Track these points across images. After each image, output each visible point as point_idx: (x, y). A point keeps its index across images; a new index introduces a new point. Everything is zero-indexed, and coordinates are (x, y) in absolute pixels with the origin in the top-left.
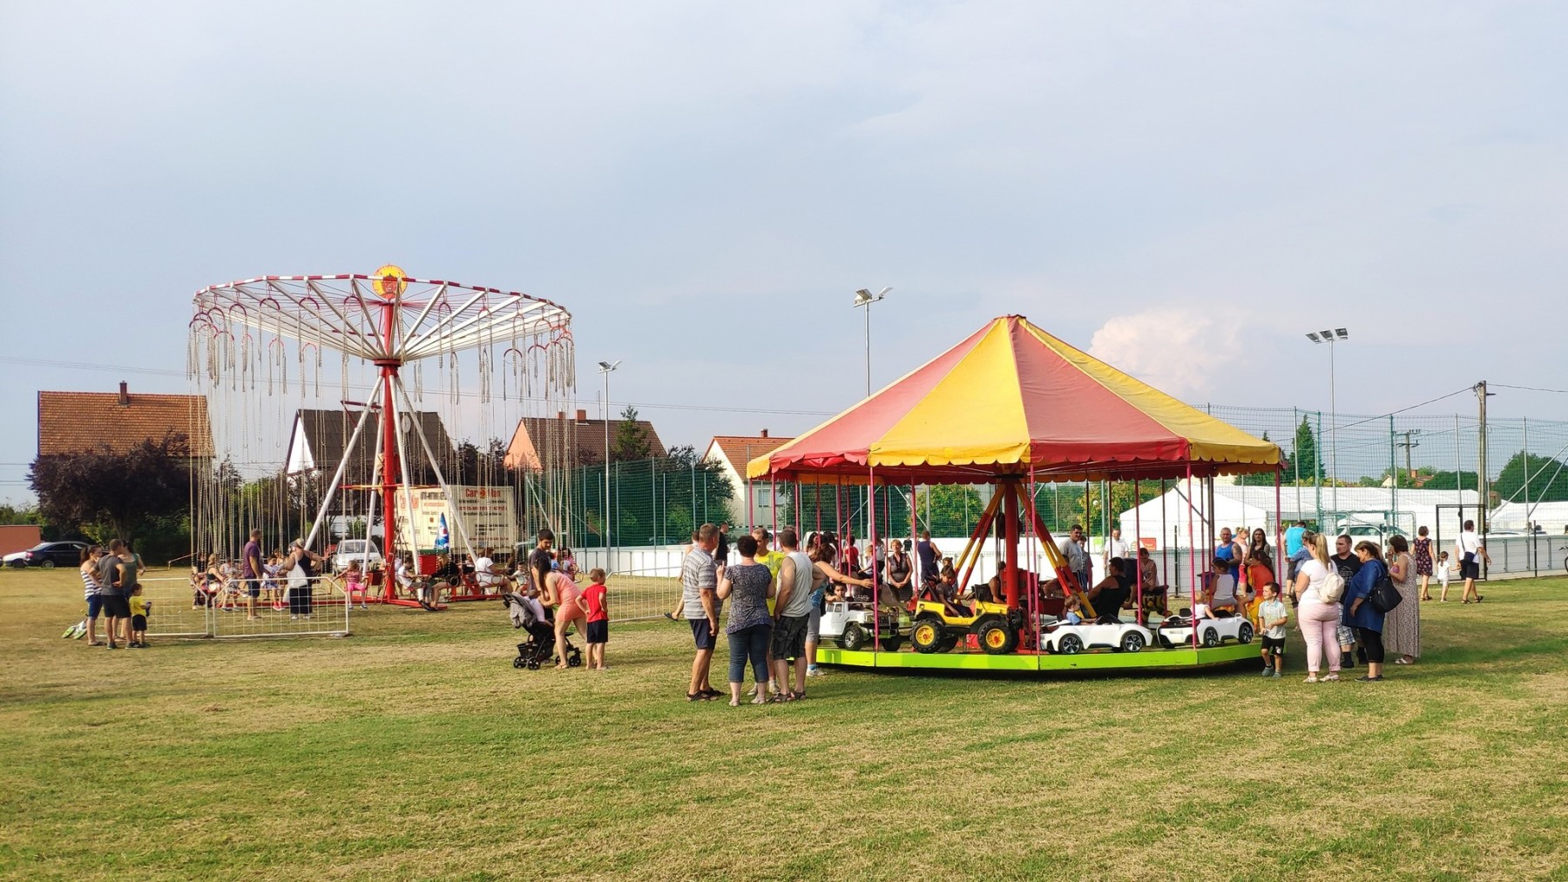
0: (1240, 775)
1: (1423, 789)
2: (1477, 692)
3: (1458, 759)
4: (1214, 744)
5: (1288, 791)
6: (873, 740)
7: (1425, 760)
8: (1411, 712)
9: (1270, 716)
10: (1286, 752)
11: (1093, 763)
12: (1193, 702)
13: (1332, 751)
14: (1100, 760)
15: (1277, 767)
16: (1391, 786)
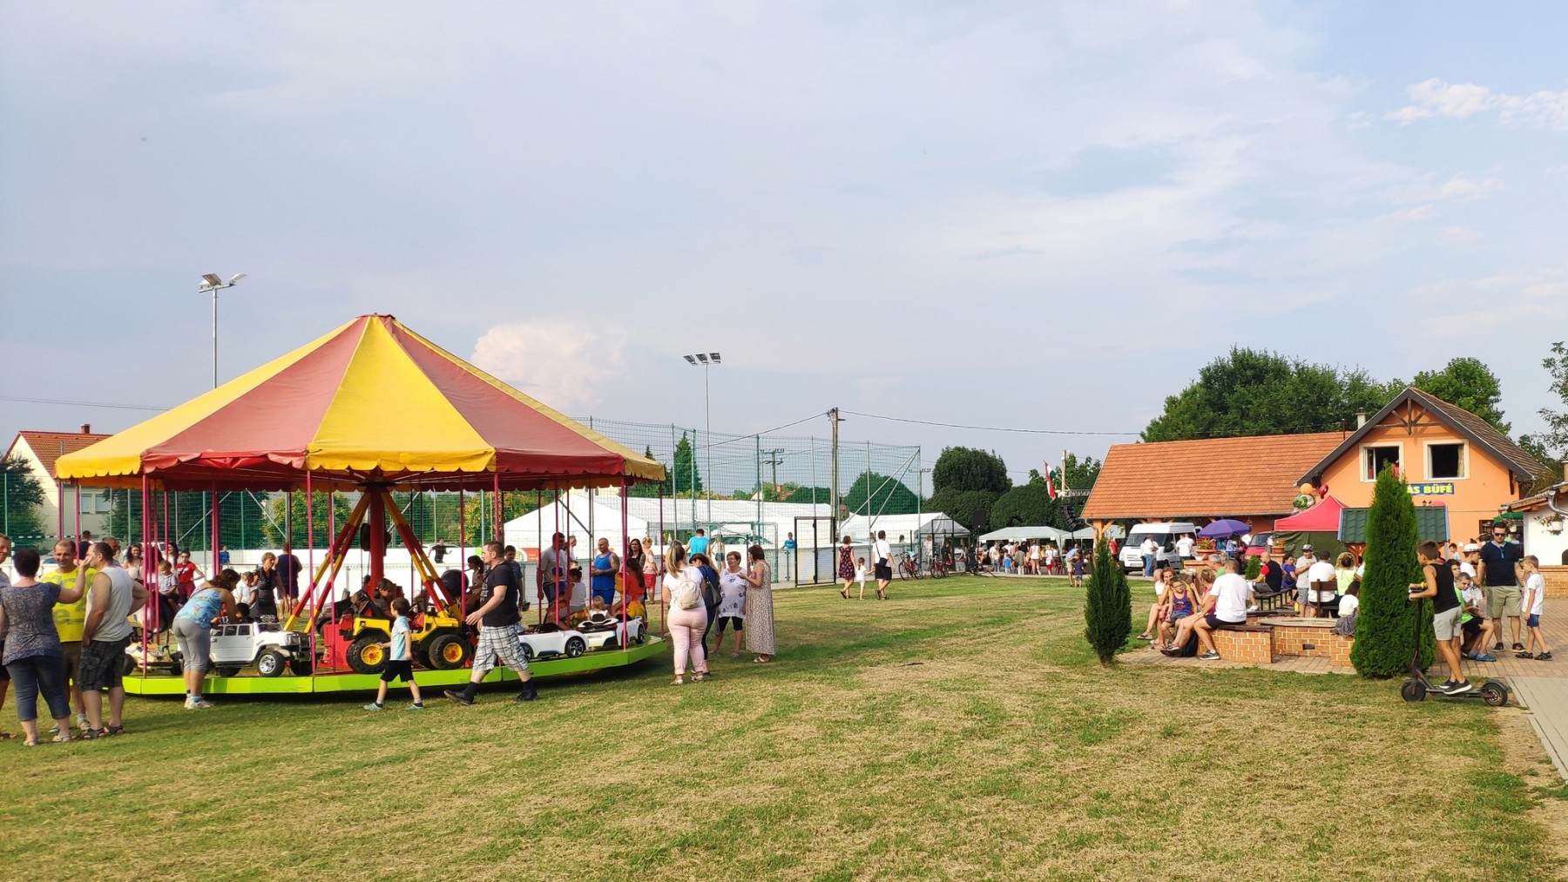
0: (602, 780)
1: (766, 779)
2: (821, 685)
3: (799, 748)
4: (579, 752)
5: (645, 792)
6: (203, 775)
7: (771, 750)
8: (763, 706)
9: (636, 720)
10: (648, 754)
11: (453, 781)
12: (562, 711)
13: (689, 749)
14: (460, 779)
15: (637, 769)
16: (739, 778)
